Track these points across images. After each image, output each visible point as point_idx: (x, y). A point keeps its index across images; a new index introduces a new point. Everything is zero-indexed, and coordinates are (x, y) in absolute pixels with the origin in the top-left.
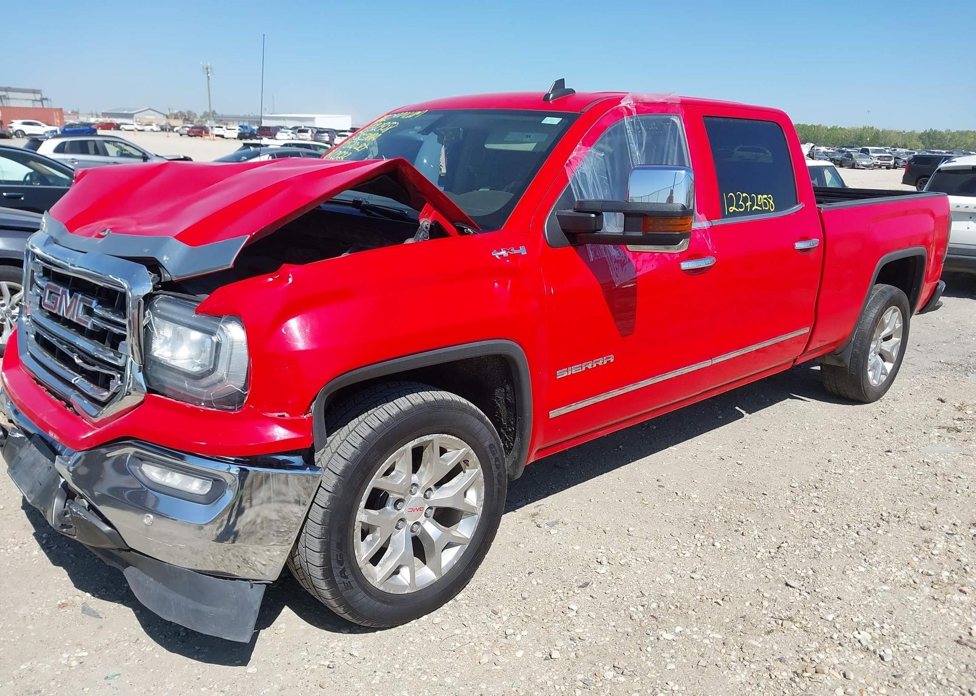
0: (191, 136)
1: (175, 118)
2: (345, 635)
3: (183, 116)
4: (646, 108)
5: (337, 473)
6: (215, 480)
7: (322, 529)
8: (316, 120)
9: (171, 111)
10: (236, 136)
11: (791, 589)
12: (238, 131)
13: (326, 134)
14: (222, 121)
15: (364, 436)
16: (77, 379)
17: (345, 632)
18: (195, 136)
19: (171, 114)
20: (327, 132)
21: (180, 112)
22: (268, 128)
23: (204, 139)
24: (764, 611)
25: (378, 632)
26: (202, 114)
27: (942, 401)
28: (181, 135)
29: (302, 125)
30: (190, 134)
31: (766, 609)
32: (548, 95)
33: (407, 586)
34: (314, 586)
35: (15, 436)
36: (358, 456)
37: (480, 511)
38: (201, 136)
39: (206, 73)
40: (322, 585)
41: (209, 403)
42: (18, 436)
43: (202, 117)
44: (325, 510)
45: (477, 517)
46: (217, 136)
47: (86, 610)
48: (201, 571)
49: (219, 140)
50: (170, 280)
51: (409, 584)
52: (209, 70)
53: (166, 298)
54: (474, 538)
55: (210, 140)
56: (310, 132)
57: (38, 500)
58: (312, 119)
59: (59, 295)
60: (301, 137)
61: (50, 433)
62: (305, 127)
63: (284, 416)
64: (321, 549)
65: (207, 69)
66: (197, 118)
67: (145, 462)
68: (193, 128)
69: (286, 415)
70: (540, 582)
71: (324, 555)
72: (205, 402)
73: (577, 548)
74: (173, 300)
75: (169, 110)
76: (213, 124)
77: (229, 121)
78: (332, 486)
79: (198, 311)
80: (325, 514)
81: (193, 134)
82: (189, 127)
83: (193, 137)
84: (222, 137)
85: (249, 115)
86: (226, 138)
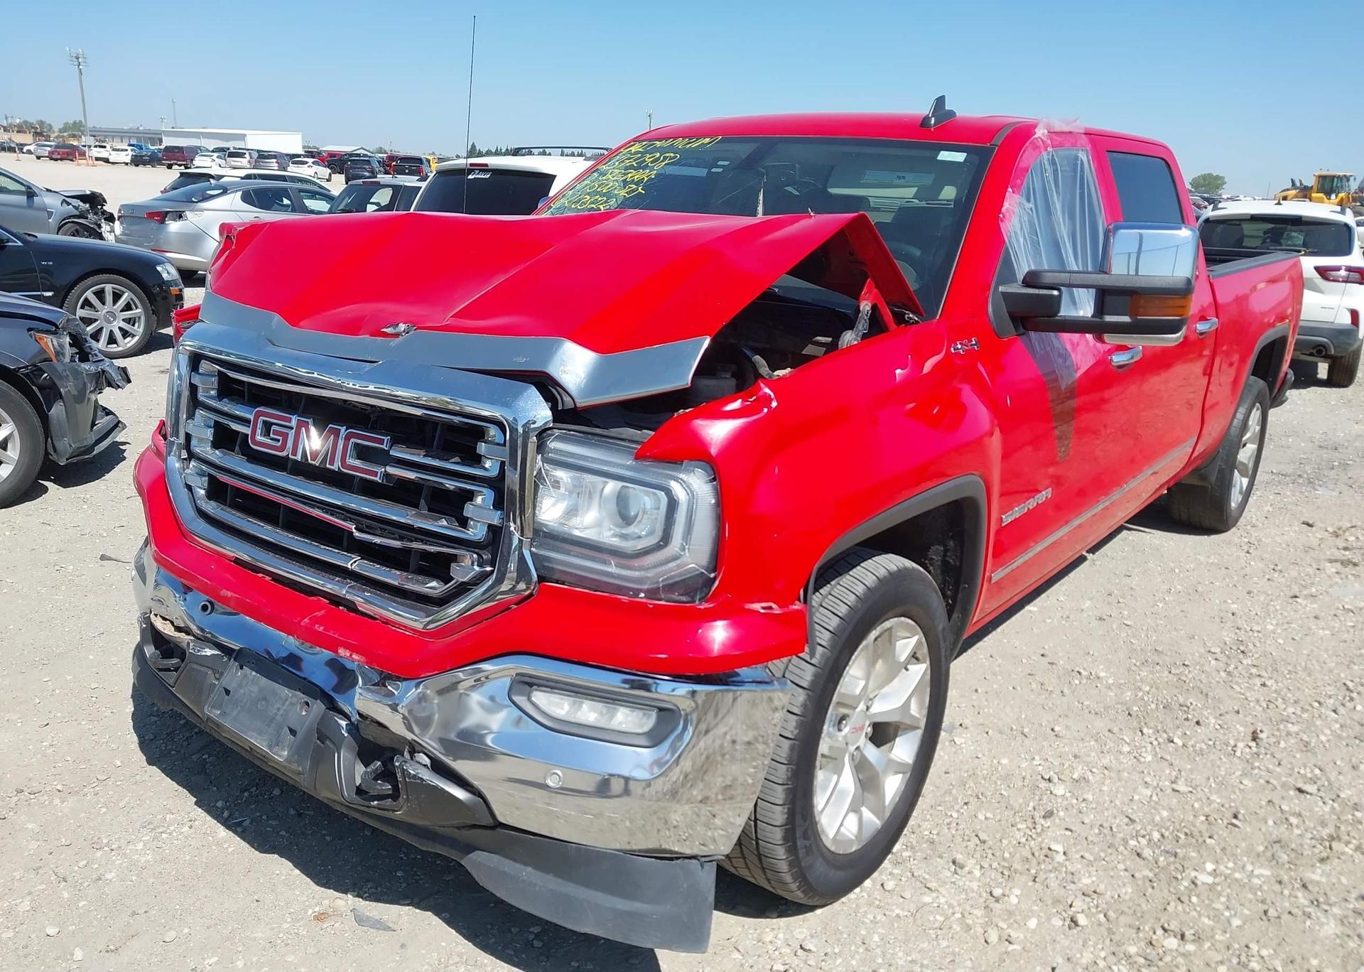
0: (56, 160)
1: (18, 132)
2: (775, 920)
3: (32, 128)
4: (1061, 138)
5: (804, 686)
6: (661, 709)
7: (787, 771)
8: (248, 138)
9: (10, 121)
10: (128, 160)
11: (1308, 796)
12: (131, 153)
13: (274, 160)
14: (101, 138)
15: (831, 629)
16: (355, 562)
17: (775, 916)
18: (61, 159)
19: (10, 125)
20: (275, 157)
21: (26, 122)
22: (180, 149)
23: (79, 165)
24: (1297, 832)
25: (819, 911)
26: (61, 126)
27: (1310, 525)
28: (38, 158)
29: (232, 145)
30: (54, 157)
31: (1297, 827)
32: (926, 119)
33: (852, 840)
34: (760, 856)
35: (203, 654)
36: (828, 658)
37: (923, 724)
38: (72, 160)
39: (76, 63)
40: (781, 852)
41: (652, 593)
42: (209, 654)
43: (60, 131)
44: (791, 742)
45: (919, 733)
46: (97, 159)
47: (360, 920)
48: (635, 851)
49: (101, 165)
50: (573, 406)
51: (856, 837)
52: (80, 60)
53: (565, 434)
54: (916, 762)
55: (88, 165)
56: (247, 156)
57: (296, 756)
58: (242, 137)
59: (292, 428)
60: (233, 163)
61: (339, 651)
62: (235, 148)
63: (770, 608)
64: (785, 800)
65: (78, 58)
66: (54, 132)
67: (535, 687)
68: (57, 147)
69: (774, 606)
70: (989, 815)
71: (788, 809)
72: (646, 592)
73: (1005, 761)
74: (581, 437)
75: (6, 118)
76: (91, 141)
77: (106, 137)
78: (799, 705)
79: (639, 456)
80: (792, 748)
81: (59, 157)
82: (50, 146)
83: (59, 161)
84: (107, 161)
85: (138, 128)
86: (113, 163)
